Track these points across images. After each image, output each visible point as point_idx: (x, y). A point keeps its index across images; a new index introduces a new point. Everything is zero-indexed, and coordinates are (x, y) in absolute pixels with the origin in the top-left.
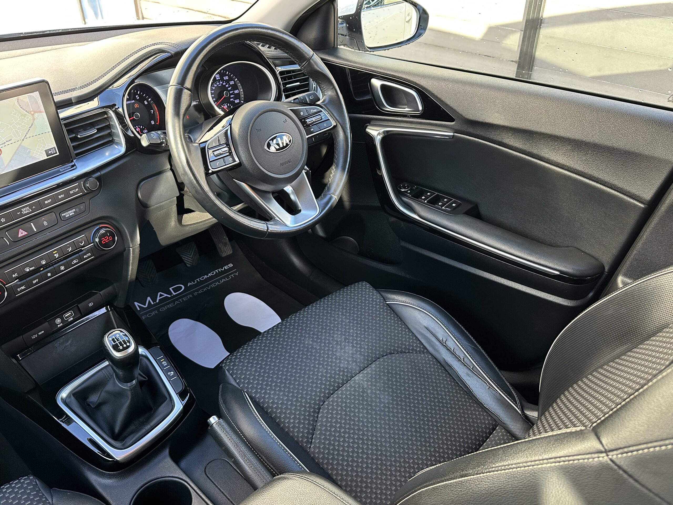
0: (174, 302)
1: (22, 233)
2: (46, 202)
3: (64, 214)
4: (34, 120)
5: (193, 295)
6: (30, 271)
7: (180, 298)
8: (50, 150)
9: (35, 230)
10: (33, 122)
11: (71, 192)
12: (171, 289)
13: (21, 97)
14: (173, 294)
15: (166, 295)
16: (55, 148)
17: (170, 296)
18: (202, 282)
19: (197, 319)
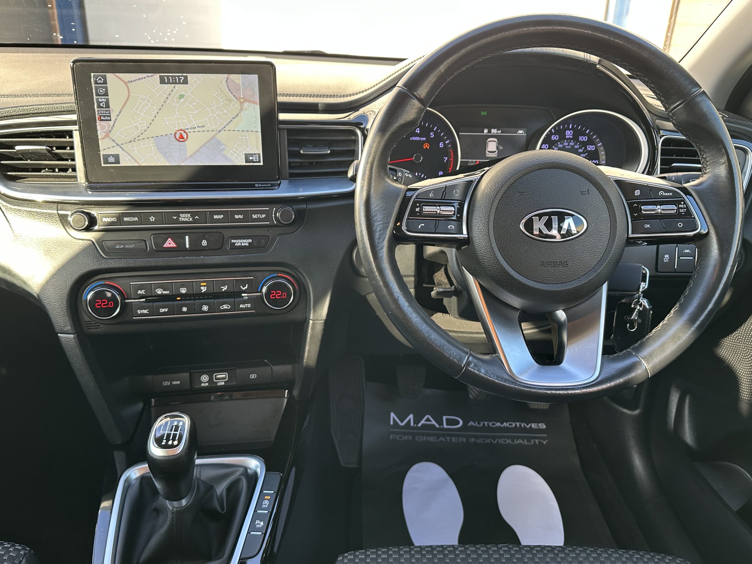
0: (438, 436)
1: (170, 244)
2: (215, 217)
3: (235, 241)
4: (241, 109)
5: (468, 440)
6: (162, 295)
7: (448, 435)
8: (252, 155)
9: (187, 246)
10: (240, 112)
11: (255, 216)
12: (444, 418)
13: (233, 77)
14: (443, 425)
15: (434, 422)
16: (259, 155)
17: (437, 426)
18: (489, 429)
19: (452, 475)
